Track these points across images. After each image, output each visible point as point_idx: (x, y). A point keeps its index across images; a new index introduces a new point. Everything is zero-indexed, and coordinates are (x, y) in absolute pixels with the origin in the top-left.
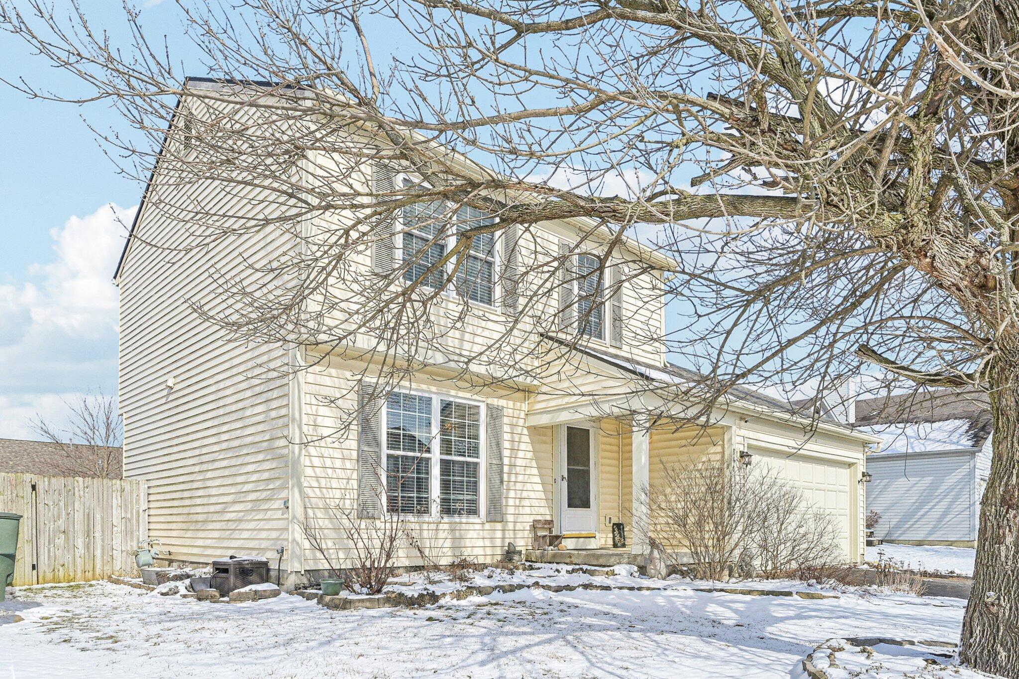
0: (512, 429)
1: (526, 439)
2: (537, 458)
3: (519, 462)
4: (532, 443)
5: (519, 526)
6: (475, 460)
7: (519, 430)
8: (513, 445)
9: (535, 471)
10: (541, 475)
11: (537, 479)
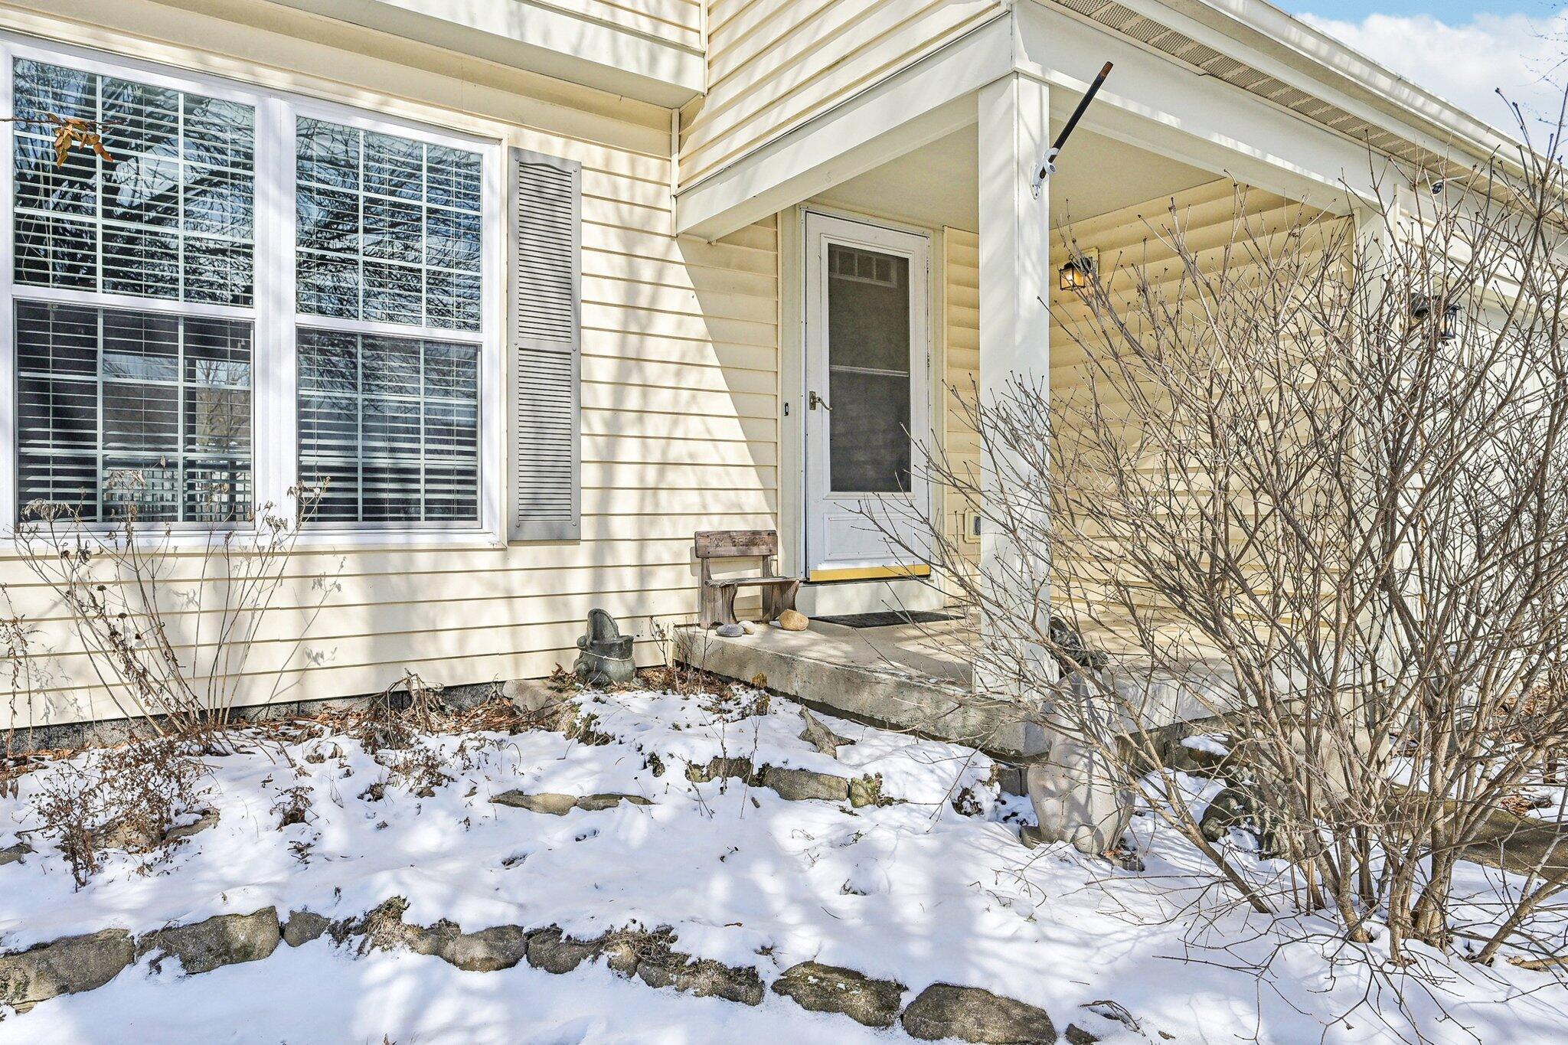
0: (628, 243)
1: (678, 275)
2: (715, 338)
3: (655, 348)
4: (698, 289)
5: (656, 552)
6: (467, 336)
7: (658, 246)
8: (632, 294)
9: (715, 378)
10: (734, 392)
11: (724, 404)
